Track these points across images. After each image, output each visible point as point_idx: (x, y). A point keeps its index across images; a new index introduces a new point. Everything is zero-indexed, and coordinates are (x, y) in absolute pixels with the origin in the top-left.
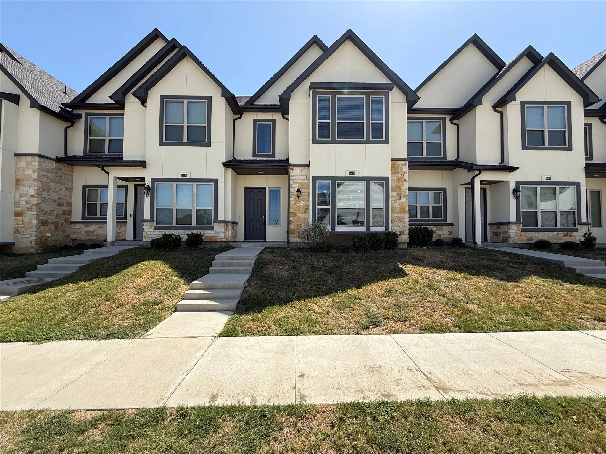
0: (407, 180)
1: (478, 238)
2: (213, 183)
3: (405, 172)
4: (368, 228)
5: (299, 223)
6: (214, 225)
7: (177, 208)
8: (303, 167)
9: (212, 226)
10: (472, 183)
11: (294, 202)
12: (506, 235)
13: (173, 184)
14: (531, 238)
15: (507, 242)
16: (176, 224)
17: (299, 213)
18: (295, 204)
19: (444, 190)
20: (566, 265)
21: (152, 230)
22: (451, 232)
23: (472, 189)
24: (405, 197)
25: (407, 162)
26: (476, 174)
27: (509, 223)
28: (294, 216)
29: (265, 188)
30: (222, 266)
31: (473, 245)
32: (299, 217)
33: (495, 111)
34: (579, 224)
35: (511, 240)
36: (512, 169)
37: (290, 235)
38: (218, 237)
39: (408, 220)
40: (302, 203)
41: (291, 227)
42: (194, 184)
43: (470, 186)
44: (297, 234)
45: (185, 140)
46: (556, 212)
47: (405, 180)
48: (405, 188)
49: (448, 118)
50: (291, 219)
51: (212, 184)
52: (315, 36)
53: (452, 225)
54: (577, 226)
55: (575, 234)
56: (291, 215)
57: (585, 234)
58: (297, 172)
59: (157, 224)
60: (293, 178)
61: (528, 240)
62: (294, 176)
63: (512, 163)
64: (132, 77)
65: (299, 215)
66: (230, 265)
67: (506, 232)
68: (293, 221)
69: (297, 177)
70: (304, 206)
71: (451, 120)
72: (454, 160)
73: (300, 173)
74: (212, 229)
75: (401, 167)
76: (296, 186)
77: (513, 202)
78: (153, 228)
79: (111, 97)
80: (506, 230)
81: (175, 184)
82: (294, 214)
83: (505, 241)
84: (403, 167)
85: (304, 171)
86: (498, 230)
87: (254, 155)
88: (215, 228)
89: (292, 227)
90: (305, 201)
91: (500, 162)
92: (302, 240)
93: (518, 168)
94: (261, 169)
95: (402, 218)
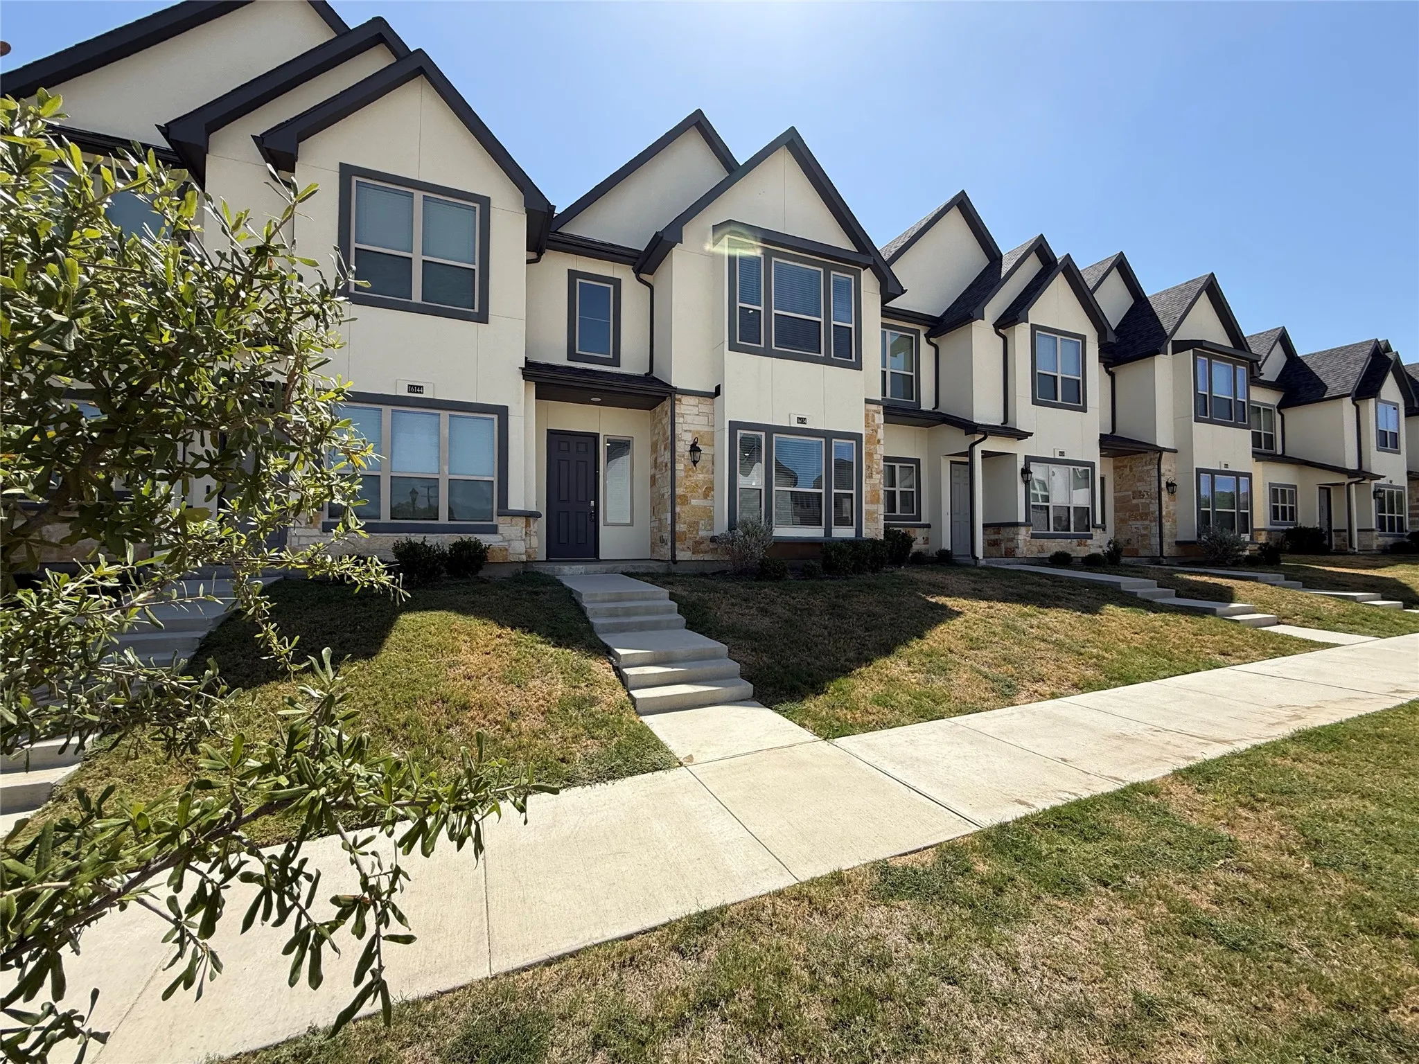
0: (882, 442)
1: (979, 553)
2: (495, 417)
3: (878, 427)
4: (828, 532)
5: (693, 519)
6: (497, 520)
7: (393, 474)
8: (701, 399)
9: (495, 523)
10: (970, 454)
11: (683, 474)
12: (1011, 545)
13: (381, 410)
14: (1041, 550)
15: (1014, 556)
16: (392, 518)
17: (694, 498)
18: (686, 477)
19: (917, 461)
20: (1123, 588)
21: (316, 532)
22: (927, 539)
23: (971, 465)
24: (878, 473)
25: (881, 408)
26: (976, 439)
27: (1017, 525)
28: (683, 504)
29: (596, 437)
30: (611, 616)
31: (972, 562)
32: (694, 507)
33: (998, 333)
34: (1093, 527)
35: (1019, 553)
36: (1023, 435)
37: (677, 544)
38: (511, 551)
39: (882, 517)
40: (700, 477)
41: (677, 528)
42: (445, 415)
43: (967, 460)
44: (690, 544)
45: (417, 297)
46: (1069, 508)
47: (879, 441)
48: (879, 457)
49: (923, 331)
50: (678, 509)
51: (493, 419)
52: (699, 112)
53: (928, 526)
54: (1092, 531)
55: (1089, 542)
56: (678, 500)
57: (1110, 543)
58: (690, 408)
59: (330, 516)
60: (681, 420)
61: (1039, 552)
62: (683, 415)
63: (1022, 426)
64: (242, 86)
65: (694, 502)
66: (628, 612)
67: (1012, 540)
68: (683, 515)
69: (689, 419)
70: (705, 482)
71: (927, 336)
72: (930, 409)
73: (695, 410)
74: (493, 530)
75: (873, 416)
76: (689, 438)
77: (1021, 488)
78: (320, 526)
79: (166, 130)
80: (1012, 536)
81: (387, 410)
82: (685, 499)
83: (1010, 553)
84: (876, 415)
85: (704, 406)
86: (996, 537)
87: (572, 356)
88: (500, 529)
89: (680, 527)
90: (707, 473)
91: (1002, 421)
92: (700, 557)
93: (1031, 434)
94: (596, 392)
95: (874, 513)
